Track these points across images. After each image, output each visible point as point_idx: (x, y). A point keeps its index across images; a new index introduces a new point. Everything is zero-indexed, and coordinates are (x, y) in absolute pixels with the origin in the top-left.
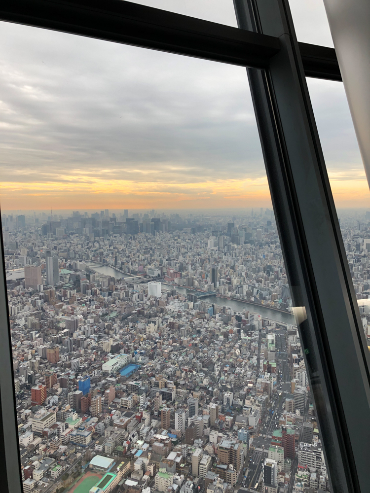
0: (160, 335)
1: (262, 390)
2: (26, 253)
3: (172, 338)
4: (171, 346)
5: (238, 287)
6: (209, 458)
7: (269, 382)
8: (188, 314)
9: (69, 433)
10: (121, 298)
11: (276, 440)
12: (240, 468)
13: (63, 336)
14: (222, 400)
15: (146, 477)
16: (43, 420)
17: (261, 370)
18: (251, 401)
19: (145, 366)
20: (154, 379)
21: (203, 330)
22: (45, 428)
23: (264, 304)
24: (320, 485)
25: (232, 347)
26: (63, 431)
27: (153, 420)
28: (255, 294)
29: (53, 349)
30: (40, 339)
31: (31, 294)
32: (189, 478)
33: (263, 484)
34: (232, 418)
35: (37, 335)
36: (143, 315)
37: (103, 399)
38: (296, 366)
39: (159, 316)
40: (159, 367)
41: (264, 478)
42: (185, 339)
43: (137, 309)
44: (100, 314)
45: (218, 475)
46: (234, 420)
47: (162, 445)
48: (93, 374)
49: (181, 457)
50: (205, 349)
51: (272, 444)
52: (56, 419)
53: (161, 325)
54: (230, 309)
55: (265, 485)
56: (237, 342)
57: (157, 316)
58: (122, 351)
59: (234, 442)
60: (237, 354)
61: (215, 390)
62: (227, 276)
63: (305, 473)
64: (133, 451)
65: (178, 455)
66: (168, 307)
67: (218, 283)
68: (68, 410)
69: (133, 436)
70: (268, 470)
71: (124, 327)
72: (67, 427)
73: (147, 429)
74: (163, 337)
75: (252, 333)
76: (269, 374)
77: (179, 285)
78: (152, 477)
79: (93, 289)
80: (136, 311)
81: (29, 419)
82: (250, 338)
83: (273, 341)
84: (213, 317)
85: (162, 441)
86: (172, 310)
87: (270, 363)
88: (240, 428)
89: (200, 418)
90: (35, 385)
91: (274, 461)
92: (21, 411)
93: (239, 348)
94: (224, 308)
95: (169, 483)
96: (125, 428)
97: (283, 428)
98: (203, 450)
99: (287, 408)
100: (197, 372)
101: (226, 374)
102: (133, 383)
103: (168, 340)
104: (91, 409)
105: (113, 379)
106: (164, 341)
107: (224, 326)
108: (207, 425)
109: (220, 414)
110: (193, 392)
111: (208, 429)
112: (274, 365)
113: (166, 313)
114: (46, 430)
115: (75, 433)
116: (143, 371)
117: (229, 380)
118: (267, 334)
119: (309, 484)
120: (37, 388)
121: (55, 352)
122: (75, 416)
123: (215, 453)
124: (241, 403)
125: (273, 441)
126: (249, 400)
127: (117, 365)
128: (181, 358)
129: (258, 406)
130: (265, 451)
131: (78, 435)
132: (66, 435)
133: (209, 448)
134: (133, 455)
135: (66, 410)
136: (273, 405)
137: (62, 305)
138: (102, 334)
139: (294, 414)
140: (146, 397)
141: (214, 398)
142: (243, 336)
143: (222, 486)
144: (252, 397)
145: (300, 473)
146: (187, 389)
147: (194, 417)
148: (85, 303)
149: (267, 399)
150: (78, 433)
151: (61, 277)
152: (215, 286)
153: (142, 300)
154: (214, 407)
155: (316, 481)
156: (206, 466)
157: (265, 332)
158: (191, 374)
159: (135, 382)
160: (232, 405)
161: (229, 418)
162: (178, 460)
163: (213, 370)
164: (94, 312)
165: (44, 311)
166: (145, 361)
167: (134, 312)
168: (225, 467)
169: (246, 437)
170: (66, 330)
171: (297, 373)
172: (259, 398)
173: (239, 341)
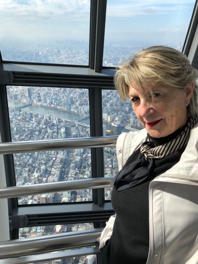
1: (60, 162)
5: (44, 99)
7: (63, 157)
8: (16, 119)
14: (41, 170)
18: (55, 168)
21: (26, 130)
23: (59, 108)
28: (53, 103)
34: (46, 179)
56: (46, 134)
61: (36, 165)
62: (37, 92)
63: (80, 199)
67: (32, 97)
75: (53, 128)
76: (63, 152)
77: (9, 99)
82: (52, 131)
83: (64, 132)
84: (31, 120)
91: (67, 199)
94: (37, 114)
99: (72, 168)
100: (26, 156)
101: (41, 155)
107: (38, 125)
109: (40, 178)
110: (25, 168)
117: (43, 158)
123: (39, 199)
124: (50, 170)
129: (58, 170)
130: (62, 193)
133: (36, 197)
139: (75, 171)
141: (36, 169)
142: (49, 130)
144: (55, 166)
145: (78, 199)
146: (21, 167)
149: (62, 165)
152: (31, 99)
154: (37, 176)
157: (60, 127)
158: (22, 157)
160: (46, 171)
161: (44, 179)
171: (76, 149)
172: (58, 166)
173: (47, 134)
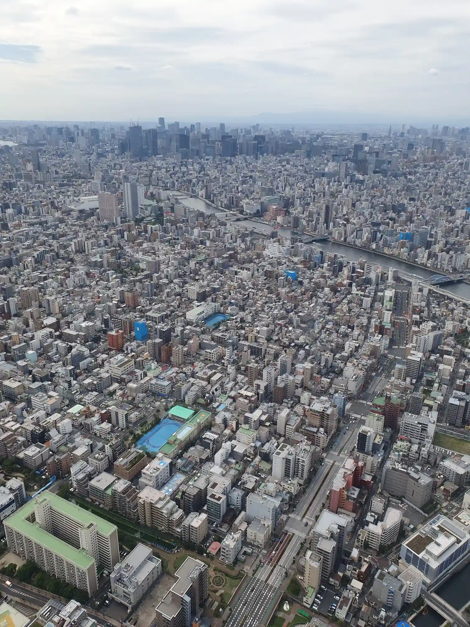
0: (253, 284)
1: (369, 353)
2: (101, 177)
3: (268, 288)
4: (266, 297)
5: (357, 231)
6: (298, 419)
7: (378, 345)
8: (289, 261)
9: (148, 381)
10: (211, 237)
11: (376, 408)
12: (332, 432)
13: (143, 278)
14: (320, 360)
15: (227, 432)
16: (120, 366)
17: (372, 330)
18: (354, 364)
19: (234, 318)
20: (243, 332)
21: (306, 282)
22: (122, 374)
23: (387, 253)
24: (420, 457)
25: (339, 303)
26: (141, 379)
27: (239, 375)
28: (377, 239)
29: (131, 292)
30: (117, 280)
31: (106, 227)
32: (273, 436)
33: (356, 450)
34: (329, 380)
35: (114, 276)
36: (236, 260)
37: (186, 349)
38: (415, 329)
39: (255, 263)
40: (249, 318)
41: (358, 445)
42: (283, 291)
43: (229, 253)
44: (186, 255)
45: (306, 437)
46: (331, 384)
47: (247, 401)
48: (176, 322)
49: (268, 415)
50: (307, 303)
51: (373, 411)
52: (134, 366)
53: (256, 272)
54: (342, 257)
55: (358, 451)
56: (346, 297)
57: (252, 262)
58: (209, 299)
59: (327, 405)
60: (345, 311)
61: (312, 349)
62: (344, 215)
63: (405, 443)
64: (215, 405)
65: (264, 413)
66: (266, 252)
67: (331, 224)
68: (147, 359)
69: (216, 390)
70: (363, 437)
71: (212, 272)
72: (145, 375)
73: (231, 384)
74: (257, 285)
75: (366, 288)
76: (380, 336)
77: (282, 226)
78: (234, 432)
79: (178, 225)
80: (228, 255)
81: (105, 363)
82: (363, 293)
83: (391, 298)
84: (320, 267)
85: (246, 397)
86: (271, 256)
87: (383, 324)
88: (336, 392)
89: (291, 378)
90: (112, 330)
91: (371, 430)
92: (98, 356)
93: (348, 304)
94: (335, 256)
95: (251, 440)
96: (208, 380)
97: (387, 397)
98: (292, 410)
99: (396, 375)
100: (294, 328)
101: (328, 332)
102: (219, 335)
103: (262, 291)
104: (172, 359)
105: (198, 329)
106: (258, 291)
107: (333, 277)
108: (299, 386)
109: (315, 375)
110: (287, 349)
111: (300, 390)
112: (388, 326)
113: (264, 259)
114: (124, 376)
115: (154, 381)
116: (232, 324)
117: (331, 339)
118: (385, 289)
119: (408, 454)
120: (113, 333)
121: (134, 296)
122: (154, 365)
123: (305, 415)
124: (342, 365)
125: (373, 408)
126: (352, 362)
127: (203, 315)
128: (276, 312)
129: (361, 370)
130: (363, 418)
131: (156, 384)
132: (145, 383)
133: (298, 409)
134: (215, 408)
135: (145, 358)
136: (380, 371)
137: (143, 243)
138: (187, 279)
139: (404, 383)
140: (233, 350)
141: (311, 357)
142: (354, 290)
143: (308, 448)
144: (355, 360)
145: (399, 443)
146: (281, 346)
147: (284, 376)
148: (168, 241)
149: (373, 363)
150: (159, 382)
151: (141, 208)
152: (327, 228)
153: (236, 242)
154: (310, 368)
155: (416, 453)
156: (294, 428)
157: (383, 287)
158: (286, 329)
159: (221, 334)
160: (331, 367)
161: (325, 380)
162: (264, 418)
163: (313, 327)
164: (179, 253)
165: (122, 248)
166: (234, 312)
167: (225, 256)
168: (315, 430)
169: (342, 402)
170: (146, 273)
171: (415, 337)
172: (364, 362)
173: (348, 296)
